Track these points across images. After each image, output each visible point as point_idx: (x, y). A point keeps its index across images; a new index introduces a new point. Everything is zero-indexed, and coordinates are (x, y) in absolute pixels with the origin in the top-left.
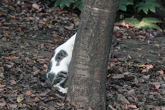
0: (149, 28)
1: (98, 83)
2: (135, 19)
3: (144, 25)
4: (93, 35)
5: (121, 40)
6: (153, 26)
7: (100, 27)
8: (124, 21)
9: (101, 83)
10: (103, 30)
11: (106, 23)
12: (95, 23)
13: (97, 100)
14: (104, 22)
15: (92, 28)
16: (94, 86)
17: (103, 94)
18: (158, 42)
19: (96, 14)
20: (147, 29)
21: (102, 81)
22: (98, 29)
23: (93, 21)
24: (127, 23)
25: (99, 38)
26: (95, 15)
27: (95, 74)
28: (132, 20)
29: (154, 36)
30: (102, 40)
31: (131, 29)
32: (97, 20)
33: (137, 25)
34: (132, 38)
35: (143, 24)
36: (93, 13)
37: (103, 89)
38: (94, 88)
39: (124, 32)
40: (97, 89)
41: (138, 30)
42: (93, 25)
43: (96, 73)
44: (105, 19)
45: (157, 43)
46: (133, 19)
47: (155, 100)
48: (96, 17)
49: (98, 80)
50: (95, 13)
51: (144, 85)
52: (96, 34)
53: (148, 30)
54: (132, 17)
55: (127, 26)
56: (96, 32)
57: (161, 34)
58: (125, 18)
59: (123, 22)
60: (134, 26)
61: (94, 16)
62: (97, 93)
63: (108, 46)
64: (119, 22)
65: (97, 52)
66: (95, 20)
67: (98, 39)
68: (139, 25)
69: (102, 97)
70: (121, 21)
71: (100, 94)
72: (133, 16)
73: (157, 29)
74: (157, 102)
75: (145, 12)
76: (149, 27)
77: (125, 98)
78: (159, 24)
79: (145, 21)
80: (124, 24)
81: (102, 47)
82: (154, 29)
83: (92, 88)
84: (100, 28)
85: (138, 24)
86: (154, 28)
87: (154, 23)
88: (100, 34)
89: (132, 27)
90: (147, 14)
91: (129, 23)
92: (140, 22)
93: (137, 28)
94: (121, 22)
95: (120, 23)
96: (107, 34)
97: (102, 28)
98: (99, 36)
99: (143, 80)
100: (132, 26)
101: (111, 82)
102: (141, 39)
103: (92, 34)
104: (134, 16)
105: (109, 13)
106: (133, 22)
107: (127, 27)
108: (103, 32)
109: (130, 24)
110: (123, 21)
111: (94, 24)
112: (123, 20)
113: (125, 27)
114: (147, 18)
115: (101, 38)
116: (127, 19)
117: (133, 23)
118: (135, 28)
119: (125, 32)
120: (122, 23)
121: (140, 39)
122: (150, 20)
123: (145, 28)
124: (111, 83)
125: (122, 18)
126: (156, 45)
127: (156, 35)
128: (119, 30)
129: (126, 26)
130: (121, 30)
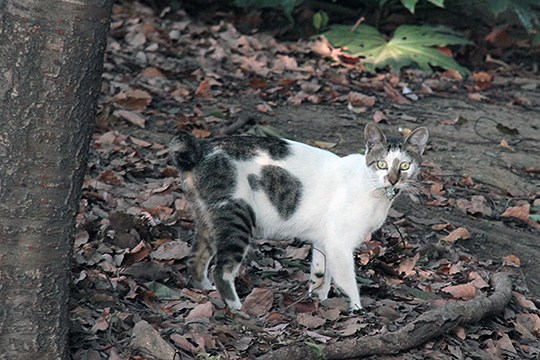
0: (414, 65)
1: (34, 282)
2: (369, 30)
3: (400, 53)
4: (14, 94)
5: (272, 107)
6: (433, 56)
7: (40, 63)
8: (326, 37)
9: (45, 279)
10: (54, 73)
11: (66, 48)
12: (21, 46)
13: (26, 347)
14: (56, 44)
15: (9, 66)
16: (18, 290)
17: (52, 323)
18: (415, 119)
19: (27, 9)
20: (407, 67)
21: (49, 271)
22: (34, 70)
23: (16, 37)
24: (336, 45)
25: (39, 106)
26: (22, 14)
27: (22, 244)
28: (356, 32)
29: (417, 94)
30: (52, 115)
31: (350, 66)
32: (28, 34)
33: (374, 51)
34: (323, 102)
35: (398, 48)
36: (16, 6)
37: (52, 304)
38: (18, 300)
39: (307, 77)
40: (28, 304)
41: (373, 72)
42: (15, 55)
43: (26, 243)
44: (60, 33)
45: (412, 121)
46: (360, 30)
47: (282, 345)
48: (24, 21)
49: (34, 267)
50: (23, 8)
51: (274, 284)
52: (24, 88)
53: (409, 71)
54: (359, 22)
55: (335, 54)
56: (28, 83)
57: (455, 87)
58: (332, 27)
59: (319, 39)
60: (363, 57)
61: (17, 18)
62: (27, 320)
63: (75, 135)
64: (306, 40)
65: (30, 160)
66: (23, 33)
67: (34, 109)
68: (381, 51)
69: (47, 333)
70: (315, 37)
71: (40, 321)
72: (358, 18)
73: (446, 68)
74: (292, 353)
75: (407, 6)
76: (415, 59)
77: (159, 337)
78: (462, 51)
79: (405, 38)
80: (323, 47)
81: (52, 139)
82: (434, 69)
83: (7, 302)
84: (42, 67)
85: (380, 48)
86: (434, 64)
87: (435, 47)
88: (44, 91)
89: (353, 61)
90: (412, 11)
91: (344, 45)
92: (388, 41)
93: (370, 65)
94: (314, 41)
95: (310, 44)
96: (73, 89)
97: (49, 65)
98: (36, 98)
99: (278, 264)
100: (355, 56)
101: (137, 275)
102: (354, 106)
103: (11, 90)
104: (362, 19)
105: (78, 9)
106: (360, 41)
107: (336, 59)
108: (56, 81)
109: (345, 48)
110: (322, 36)
111: (17, 52)
112: (325, 31)
113: (328, 59)
114: (414, 27)
115: (44, 105)
116: (337, 29)
117: (362, 46)
118: (365, 64)
119: (309, 80)
120: (318, 42)
121: (350, 107)
122: (424, 34)
123: (400, 63)
124: (141, 277)
125: (321, 27)
126: (400, 130)
127: (430, 91)
128: (292, 72)
129: (332, 55)
130: (301, 69)
